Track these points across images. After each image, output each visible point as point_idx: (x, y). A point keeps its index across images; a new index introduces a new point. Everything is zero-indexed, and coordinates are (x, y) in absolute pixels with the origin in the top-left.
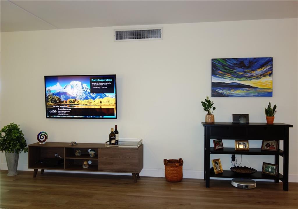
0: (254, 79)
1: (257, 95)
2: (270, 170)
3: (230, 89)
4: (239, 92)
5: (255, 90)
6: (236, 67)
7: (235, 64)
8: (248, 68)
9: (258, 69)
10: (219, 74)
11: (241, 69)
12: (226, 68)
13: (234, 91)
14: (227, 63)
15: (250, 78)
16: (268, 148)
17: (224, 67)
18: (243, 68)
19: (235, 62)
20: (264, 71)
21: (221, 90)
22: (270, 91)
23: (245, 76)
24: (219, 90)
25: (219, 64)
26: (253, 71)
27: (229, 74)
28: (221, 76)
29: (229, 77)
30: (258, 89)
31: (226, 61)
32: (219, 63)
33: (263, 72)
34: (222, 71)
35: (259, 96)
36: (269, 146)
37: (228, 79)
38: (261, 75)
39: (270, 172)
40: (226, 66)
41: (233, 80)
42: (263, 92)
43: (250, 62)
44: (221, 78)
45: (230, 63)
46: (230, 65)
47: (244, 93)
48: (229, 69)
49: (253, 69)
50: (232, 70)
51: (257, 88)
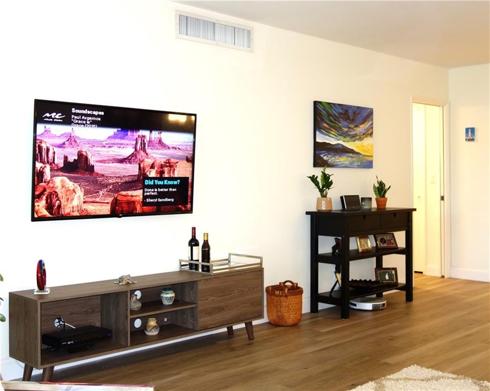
0: (358, 139)
1: (360, 165)
2: (387, 277)
3: (335, 155)
4: (343, 159)
5: (359, 157)
6: (342, 118)
7: (340, 114)
8: (352, 121)
9: (361, 124)
10: (325, 129)
11: (346, 123)
12: (332, 118)
13: (339, 158)
14: (333, 111)
15: (354, 137)
16: (385, 245)
17: (329, 117)
18: (348, 121)
19: (341, 111)
20: (366, 128)
21: (326, 155)
22: (370, 159)
23: (349, 135)
24: (324, 156)
25: (324, 112)
26: (357, 126)
27: (334, 130)
28: (326, 131)
29: (334, 135)
30: (360, 156)
31: (331, 106)
32: (324, 110)
33: (365, 130)
34: (327, 124)
35: (362, 167)
36: (385, 242)
37: (333, 138)
38: (364, 134)
39: (388, 280)
40: (332, 116)
41: (338, 140)
42: (365, 161)
43: (354, 113)
44: (327, 135)
45: (335, 110)
46: (335, 115)
47: (348, 162)
48: (334, 121)
49: (357, 124)
50: (336, 122)
51: (360, 154)
